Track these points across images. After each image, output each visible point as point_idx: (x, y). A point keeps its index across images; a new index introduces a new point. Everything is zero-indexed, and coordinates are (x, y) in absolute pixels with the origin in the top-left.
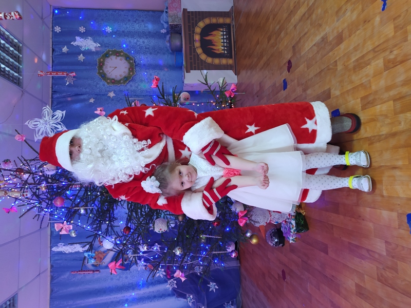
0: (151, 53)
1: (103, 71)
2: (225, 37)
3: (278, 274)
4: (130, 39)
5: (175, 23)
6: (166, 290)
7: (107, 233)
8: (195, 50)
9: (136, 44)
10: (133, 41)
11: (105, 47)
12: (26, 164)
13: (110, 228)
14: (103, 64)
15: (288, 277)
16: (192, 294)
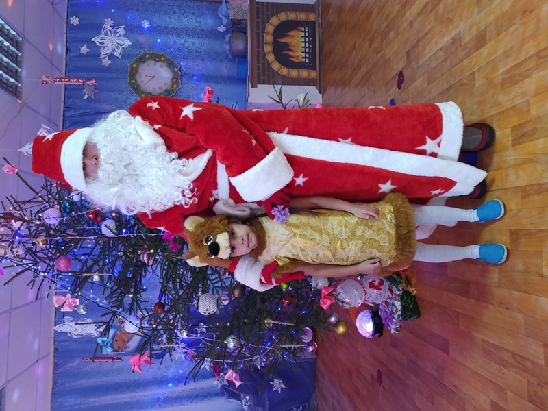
0: (203, 60)
1: (136, 81)
2: (307, 39)
3: (372, 375)
4: (175, 38)
5: (239, 18)
6: (213, 387)
7: (131, 310)
8: (264, 55)
9: (183, 45)
10: (180, 41)
11: (141, 48)
12: (18, 208)
13: (135, 304)
14: (137, 72)
15: (385, 381)
16: (248, 394)
